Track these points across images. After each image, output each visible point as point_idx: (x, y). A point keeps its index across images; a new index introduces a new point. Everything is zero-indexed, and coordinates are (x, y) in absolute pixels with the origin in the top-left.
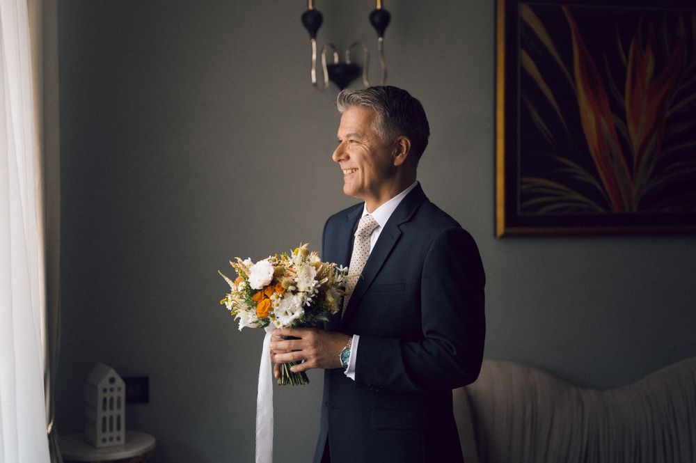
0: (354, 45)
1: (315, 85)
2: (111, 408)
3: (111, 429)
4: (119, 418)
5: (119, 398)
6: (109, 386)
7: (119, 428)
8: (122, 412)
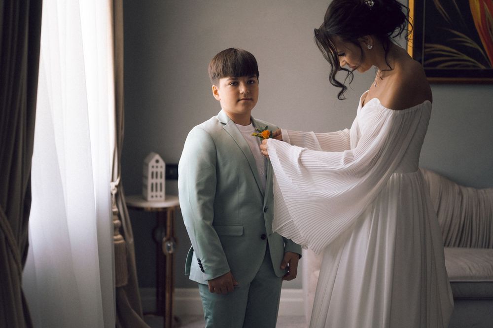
2: (157, 177)
3: (157, 191)
4: (161, 184)
5: (161, 173)
6: (155, 164)
7: (161, 190)
8: (163, 181)
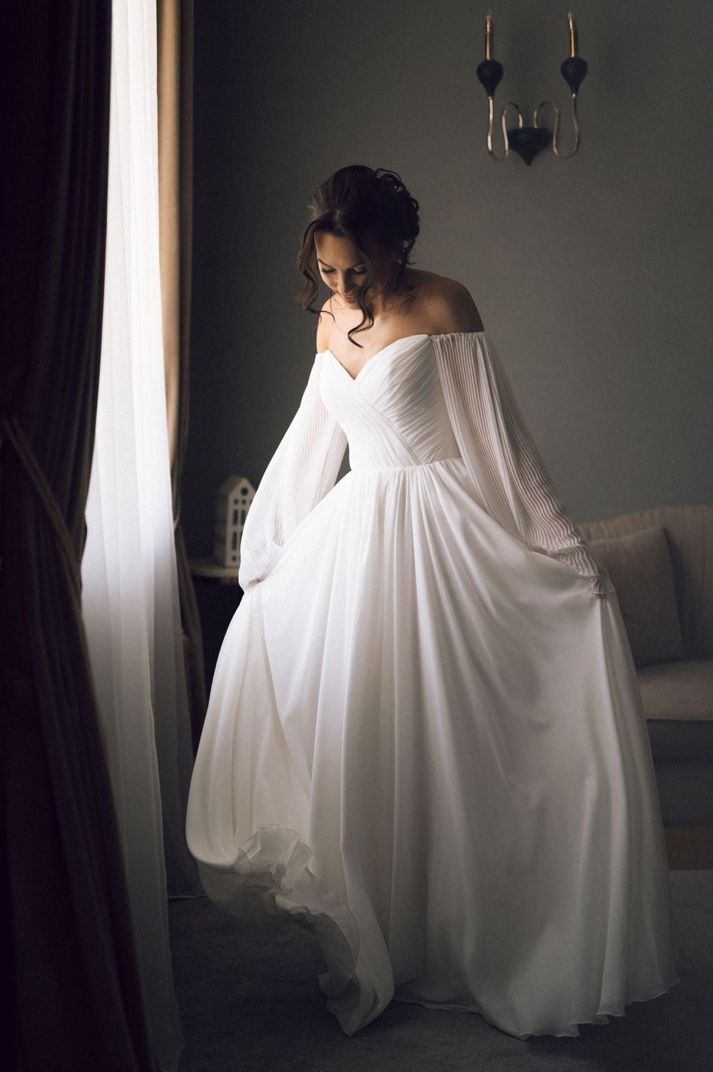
0: (542, 105)
1: (491, 153)
6: (241, 498)
